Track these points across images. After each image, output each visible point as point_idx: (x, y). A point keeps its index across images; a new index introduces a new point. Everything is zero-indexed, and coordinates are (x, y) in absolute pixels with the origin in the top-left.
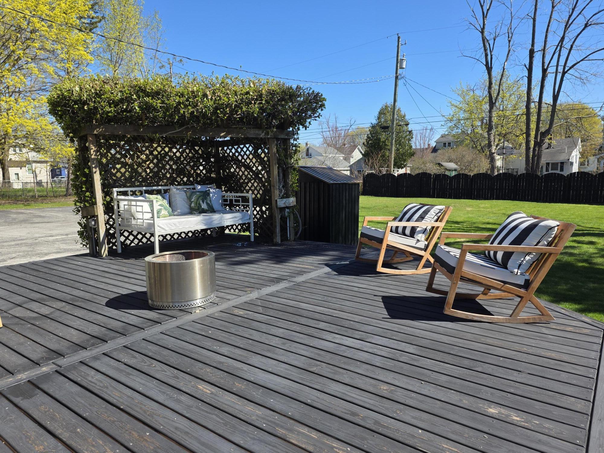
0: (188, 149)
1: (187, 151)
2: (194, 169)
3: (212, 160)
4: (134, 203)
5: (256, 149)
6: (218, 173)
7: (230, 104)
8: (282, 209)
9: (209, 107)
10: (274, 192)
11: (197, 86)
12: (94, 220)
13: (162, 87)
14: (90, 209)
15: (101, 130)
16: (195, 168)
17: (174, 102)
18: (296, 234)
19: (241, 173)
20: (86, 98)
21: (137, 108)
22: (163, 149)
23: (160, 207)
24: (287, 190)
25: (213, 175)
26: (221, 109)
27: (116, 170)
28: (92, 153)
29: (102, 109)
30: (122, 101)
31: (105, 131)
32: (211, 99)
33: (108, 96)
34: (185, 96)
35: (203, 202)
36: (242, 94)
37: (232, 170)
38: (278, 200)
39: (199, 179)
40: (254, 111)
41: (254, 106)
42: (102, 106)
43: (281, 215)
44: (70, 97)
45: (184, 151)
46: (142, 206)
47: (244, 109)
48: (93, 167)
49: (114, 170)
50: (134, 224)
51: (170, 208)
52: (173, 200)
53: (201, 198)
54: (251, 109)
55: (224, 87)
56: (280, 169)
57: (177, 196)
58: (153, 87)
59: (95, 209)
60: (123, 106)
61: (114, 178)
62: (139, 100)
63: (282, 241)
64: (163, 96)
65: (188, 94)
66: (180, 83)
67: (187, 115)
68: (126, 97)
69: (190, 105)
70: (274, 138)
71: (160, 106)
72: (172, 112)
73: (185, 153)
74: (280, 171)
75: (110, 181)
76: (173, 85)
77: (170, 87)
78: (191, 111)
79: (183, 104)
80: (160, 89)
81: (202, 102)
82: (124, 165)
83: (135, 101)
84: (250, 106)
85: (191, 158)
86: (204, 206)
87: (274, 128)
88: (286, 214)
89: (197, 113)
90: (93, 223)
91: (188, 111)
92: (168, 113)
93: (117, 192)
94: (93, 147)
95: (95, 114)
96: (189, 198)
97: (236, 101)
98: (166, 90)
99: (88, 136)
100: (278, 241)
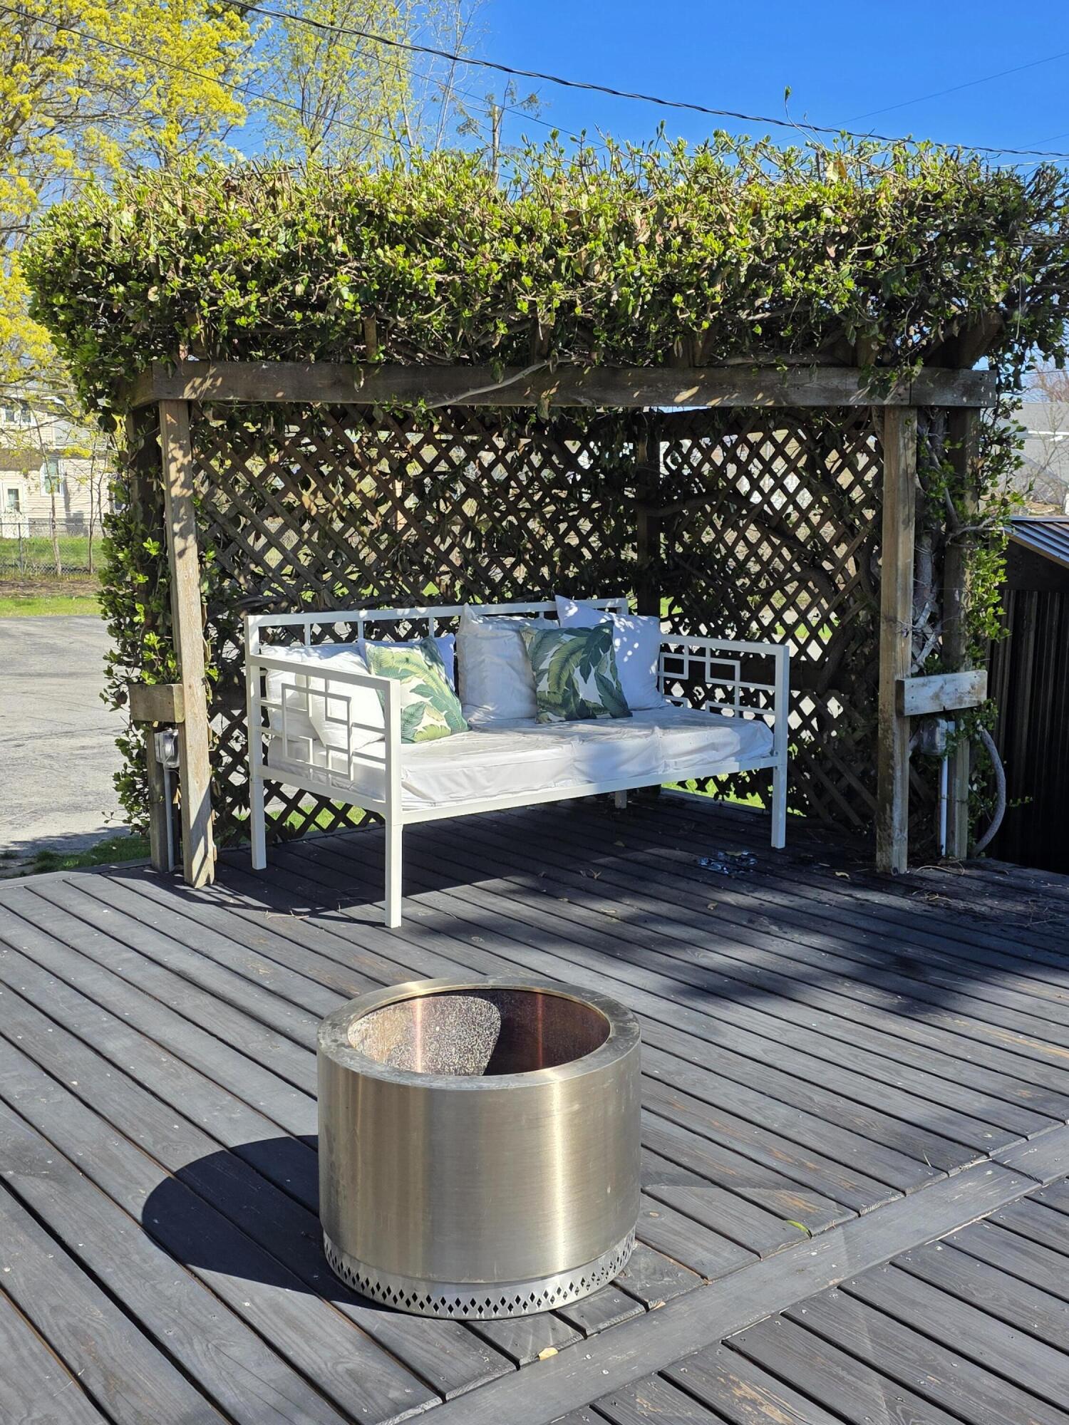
0: (540, 449)
1: (536, 459)
2: (555, 531)
3: (629, 493)
4: (317, 683)
5: (816, 449)
6: (648, 548)
7: (729, 262)
8: (923, 722)
9: (636, 279)
10: (892, 646)
11: (593, 189)
12: (171, 736)
13: (451, 202)
14: (158, 695)
15: (209, 382)
16: (563, 526)
17: (495, 266)
18: (978, 829)
19: (741, 551)
20: (157, 257)
21: (345, 293)
22: (443, 455)
23: (416, 699)
24: (950, 636)
25: (629, 554)
26: (689, 285)
27: (263, 540)
28: (173, 476)
29: (212, 302)
30: (289, 263)
31: (225, 389)
32: (650, 246)
33: (238, 246)
34: (539, 239)
35: (585, 675)
36: (785, 218)
37: (708, 537)
38: (908, 682)
39: (572, 572)
40: (835, 291)
41: (837, 267)
42: (213, 288)
43: (913, 744)
44: (97, 254)
45: (523, 459)
46: (348, 699)
47: (789, 284)
48: (175, 534)
49: (257, 538)
50: (314, 768)
51: (456, 700)
52: (467, 663)
53: (579, 656)
54: (819, 281)
55: (704, 189)
56: (927, 541)
57: (486, 646)
58: (414, 203)
59: (176, 700)
60: (295, 283)
61: (258, 570)
62: (358, 258)
63: (914, 860)
64: (451, 238)
65: (555, 225)
66: (524, 180)
67: (546, 319)
68: (307, 249)
69: (557, 274)
70: (910, 407)
71: (439, 284)
72: (483, 307)
73: (526, 468)
74: (926, 551)
75: (242, 580)
76: (496, 192)
77: (484, 199)
78: (562, 302)
79: (530, 273)
80: (442, 211)
81: (611, 255)
82: (297, 516)
83: (339, 263)
84: (818, 268)
85: (546, 488)
86: (588, 692)
87: (913, 364)
88: (940, 743)
89: (585, 310)
90: (169, 748)
91: (550, 300)
92: (467, 313)
93: (262, 630)
94: (178, 454)
95: (186, 322)
96: (533, 657)
97: (757, 250)
98: (464, 212)
99: (163, 408)
100: (895, 865)
